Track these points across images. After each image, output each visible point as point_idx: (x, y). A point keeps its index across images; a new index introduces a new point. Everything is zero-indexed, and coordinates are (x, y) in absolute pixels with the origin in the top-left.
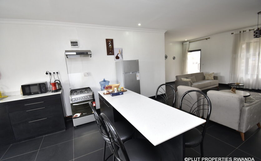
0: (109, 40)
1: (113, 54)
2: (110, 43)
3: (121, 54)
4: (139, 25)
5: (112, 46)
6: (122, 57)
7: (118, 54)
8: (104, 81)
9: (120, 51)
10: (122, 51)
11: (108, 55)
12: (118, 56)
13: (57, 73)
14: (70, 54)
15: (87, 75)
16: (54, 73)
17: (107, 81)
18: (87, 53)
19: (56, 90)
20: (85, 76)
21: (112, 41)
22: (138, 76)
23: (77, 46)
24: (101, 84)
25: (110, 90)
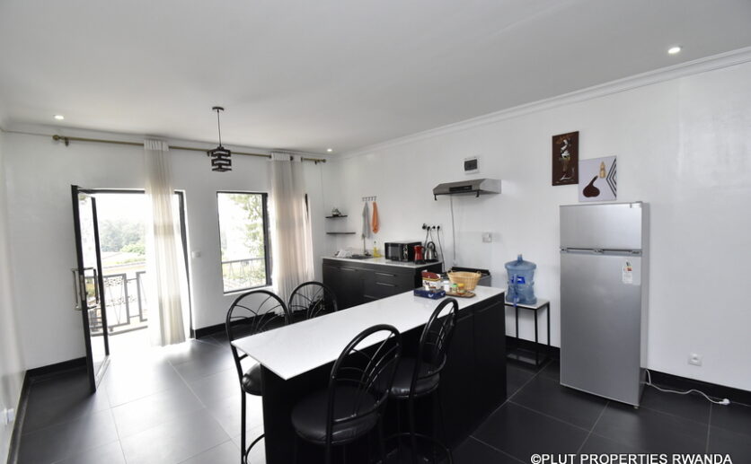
0: (561, 139)
1: (575, 181)
2: (563, 148)
3: (611, 176)
4: (674, 50)
5: (571, 156)
6: (614, 190)
7: (595, 179)
8: (520, 261)
9: (603, 169)
10: (614, 165)
11: (553, 185)
12: (595, 184)
13: (438, 227)
14: (441, 191)
15: (487, 238)
16: (434, 227)
17: (526, 263)
18: (470, 187)
19: (421, 261)
20: (484, 240)
21: (573, 138)
22: (629, 270)
23: (474, 171)
24: (508, 269)
25: (431, 282)
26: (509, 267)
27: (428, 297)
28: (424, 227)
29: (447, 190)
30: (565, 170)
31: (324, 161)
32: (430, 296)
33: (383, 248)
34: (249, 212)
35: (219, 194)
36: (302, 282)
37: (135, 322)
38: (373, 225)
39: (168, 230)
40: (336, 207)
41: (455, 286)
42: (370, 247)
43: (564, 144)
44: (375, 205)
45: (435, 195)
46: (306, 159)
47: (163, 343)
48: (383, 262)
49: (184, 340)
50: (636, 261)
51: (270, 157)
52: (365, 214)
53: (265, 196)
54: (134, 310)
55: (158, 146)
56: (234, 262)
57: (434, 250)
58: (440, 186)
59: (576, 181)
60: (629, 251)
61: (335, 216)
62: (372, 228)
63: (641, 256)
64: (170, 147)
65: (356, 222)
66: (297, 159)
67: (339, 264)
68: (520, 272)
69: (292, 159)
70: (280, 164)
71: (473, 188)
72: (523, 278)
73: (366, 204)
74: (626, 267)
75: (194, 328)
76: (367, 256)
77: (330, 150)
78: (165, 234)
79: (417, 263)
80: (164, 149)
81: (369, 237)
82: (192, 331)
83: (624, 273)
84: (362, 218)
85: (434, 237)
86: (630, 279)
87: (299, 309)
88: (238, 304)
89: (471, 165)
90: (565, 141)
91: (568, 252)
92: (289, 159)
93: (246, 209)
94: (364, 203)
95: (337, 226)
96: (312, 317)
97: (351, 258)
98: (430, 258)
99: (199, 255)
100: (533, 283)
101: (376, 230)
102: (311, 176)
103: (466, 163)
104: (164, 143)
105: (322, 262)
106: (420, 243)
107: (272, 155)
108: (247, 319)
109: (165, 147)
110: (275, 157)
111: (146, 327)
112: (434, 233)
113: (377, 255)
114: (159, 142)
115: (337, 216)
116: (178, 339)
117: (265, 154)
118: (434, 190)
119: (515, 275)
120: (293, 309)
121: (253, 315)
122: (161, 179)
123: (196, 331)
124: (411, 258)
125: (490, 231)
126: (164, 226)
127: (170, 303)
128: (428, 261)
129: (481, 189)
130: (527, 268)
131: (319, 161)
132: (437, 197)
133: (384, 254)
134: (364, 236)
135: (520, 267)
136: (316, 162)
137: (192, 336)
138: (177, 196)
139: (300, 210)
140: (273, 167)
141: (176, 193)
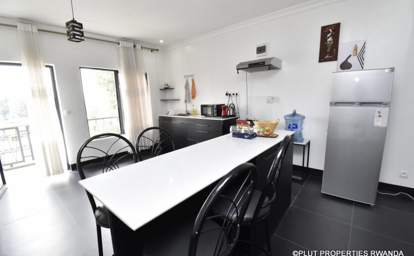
0: (328, 29)
2: (328, 36)
3: (360, 54)
5: (334, 40)
6: (362, 64)
7: (350, 57)
9: (356, 49)
10: (364, 47)
11: (319, 62)
12: (349, 61)
13: (237, 94)
14: (241, 67)
15: (271, 100)
16: (234, 94)
17: (299, 115)
18: (264, 63)
19: (226, 116)
20: (268, 102)
21: (336, 28)
22: (380, 116)
23: (264, 54)
24: (286, 119)
25: (243, 127)
26: (287, 118)
27: (245, 138)
28: (227, 94)
29: (247, 66)
30: (328, 52)
31: (157, 50)
32: (245, 136)
33: (199, 109)
34: (110, 92)
35: (81, 69)
36: (144, 129)
37: (29, 160)
38: (192, 94)
39: (43, 94)
40: (167, 83)
41: (262, 130)
42: (190, 108)
43: (329, 32)
44: (193, 81)
45: (238, 69)
46: (144, 48)
47: (49, 174)
48: (200, 117)
49: (63, 171)
50: (384, 110)
51: (119, 44)
52: (187, 86)
53: (116, 72)
54: (27, 152)
55: (29, 28)
56: (98, 119)
57: (234, 109)
58: (241, 64)
59: (335, 58)
60: (380, 103)
61: (166, 88)
62: (191, 96)
63: (389, 106)
64: (39, 30)
65: (180, 92)
66: (138, 47)
67: (169, 119)
68: (294, 121)
69: (135, 46)
70: (126, 49)
71: (266, 64)
72: (296, 125)
73: (187, 80)
74: (378, 114)
75: (70, 164)
76: (188, 114)
77: (161, 41)
78: (40, 96)
79: (223, 118)
80: (34, 31)
81: (189, 102)
82: (68, 166)
83: (376, 119)
84: (184, 89)
85: (233, 100)
86: (379, 123)
87: (144, 148)
88: (87, 146)
89: (261, 50)
90: (330, 30)
91: (336, 105)
92: (133, 47)
93: (108, 90)
94: (186, 79)
95: (168, 96)
96: (156, 156)
97: (177, 115)
98: (231, 114)
99: (69, 113)
100: (302, 129)
101: (194, 97)
102: (148, 60)
103: (258, 48)
104: (33, 26)
105: (158, 118)
106: (224, 105)
107: (120, 42)
108: (99, 158)
109: (35, 29)
110: (122, 44)
111: (34, 164)
112: (234, 98)
113: (195, 113)
114: (30, 25)
115: (167, 89)
116: (59, 171)
117: (115, 42)
118: (237, 66)
119: (292, 123)
120: (140, 149)
121: (104, 155)
122: (34, 54)
123: (72, 165)
124: (219, 115)
125: (272, 95)
126: (39, 90)
127: (49, 146)
128: (230, 116)
129: (272, 64)
130: (299, 118)
131: (154, 50)
132: (239, 71)
133: (200, 113)
134: (186, 101)
135: (295, 118)
136: (152, 50)
137: (69, 168)
138: (49, 69)
139: (142, 83)
140: (121, 51)
141: (47, 66)
